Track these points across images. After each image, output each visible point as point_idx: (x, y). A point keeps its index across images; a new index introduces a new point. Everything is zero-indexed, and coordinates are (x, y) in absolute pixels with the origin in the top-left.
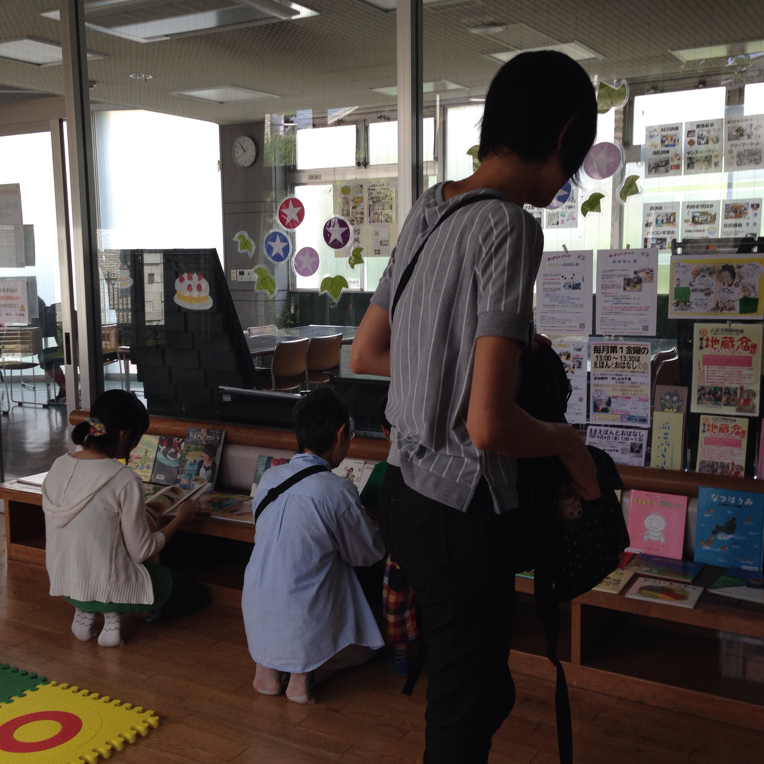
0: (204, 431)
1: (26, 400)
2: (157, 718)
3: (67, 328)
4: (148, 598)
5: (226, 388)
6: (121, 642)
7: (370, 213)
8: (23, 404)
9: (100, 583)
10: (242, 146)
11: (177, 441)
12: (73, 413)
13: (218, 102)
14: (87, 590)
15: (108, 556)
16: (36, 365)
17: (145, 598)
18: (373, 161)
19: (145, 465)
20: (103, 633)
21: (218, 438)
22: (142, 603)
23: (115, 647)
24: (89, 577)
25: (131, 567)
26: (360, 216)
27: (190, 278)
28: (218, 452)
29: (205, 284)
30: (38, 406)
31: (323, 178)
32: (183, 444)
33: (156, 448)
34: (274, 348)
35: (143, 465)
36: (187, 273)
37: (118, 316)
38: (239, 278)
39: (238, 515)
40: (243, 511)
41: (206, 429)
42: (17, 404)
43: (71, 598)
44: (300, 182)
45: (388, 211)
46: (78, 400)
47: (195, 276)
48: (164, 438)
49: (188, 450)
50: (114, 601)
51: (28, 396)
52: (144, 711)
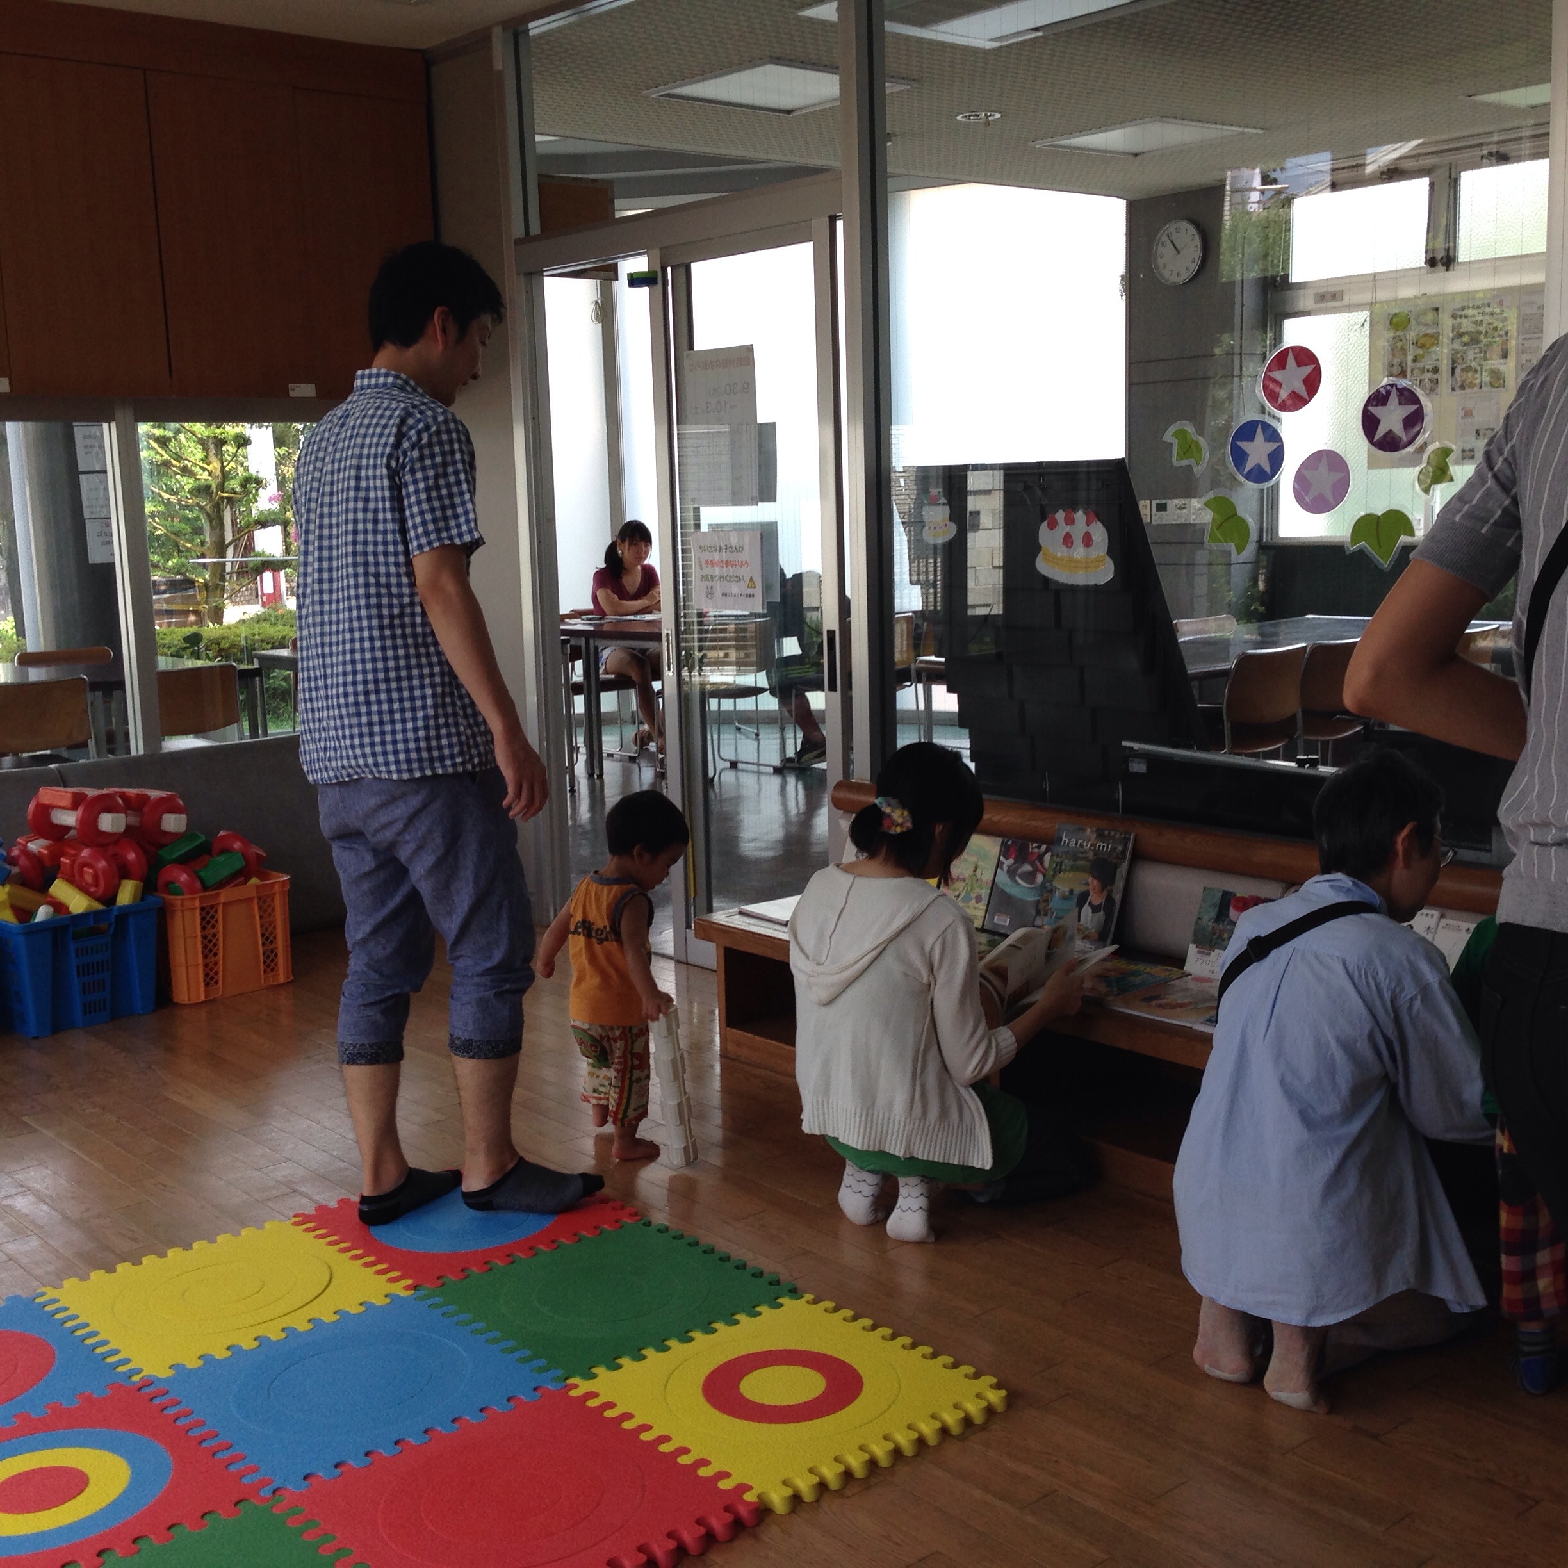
0: (1092, 831)
1: (741, 757)
2: (1003, 1393)
3: (830, 621)
4: (982, 1157)
5: (1136, 746)
6: (929, 1234)
7: (1453, 369)
8: (740, 766)
9: (892, 1119)
10: (1172, 242)
11: (1036, 850)
12: (838, 786)
13: (1129, 154)
14: (868, 1129)
15: (909, 1065)
16: (763, 690)
17: (976, 1155)
18: (1464, 254)
19: (973, 895)
20: (896, 1214)
21: (1120, 848)
22: (970, 1165)
23: (919, 1243)
24: (873, 1103)
25: (950, 1092)
26: (1429, 375)
27: (1070, 521)
28: (1118, 876)
29: (1099, 533)
30: (763, 769)
31: (1347, 299)
32: (1048, 857)
33: (996, 860)
34: (1230, 665)
35: (968, 893)
36: (1064, 511)
37: (925, 596)
38: (1156, 518)
39: (1160, 1006)
40: (1169, 999)
41: (1095, 829)
42: (728, 764)
43: (841, 1140)
44: (1296, 310)
45: (1495, 363)
46: (847, 762)
47: (1080, 516)
48: (1010, 842)
49: (1058, 869)
50: (920, 1155)
51: (746, 749)
52: (976, 1376)
